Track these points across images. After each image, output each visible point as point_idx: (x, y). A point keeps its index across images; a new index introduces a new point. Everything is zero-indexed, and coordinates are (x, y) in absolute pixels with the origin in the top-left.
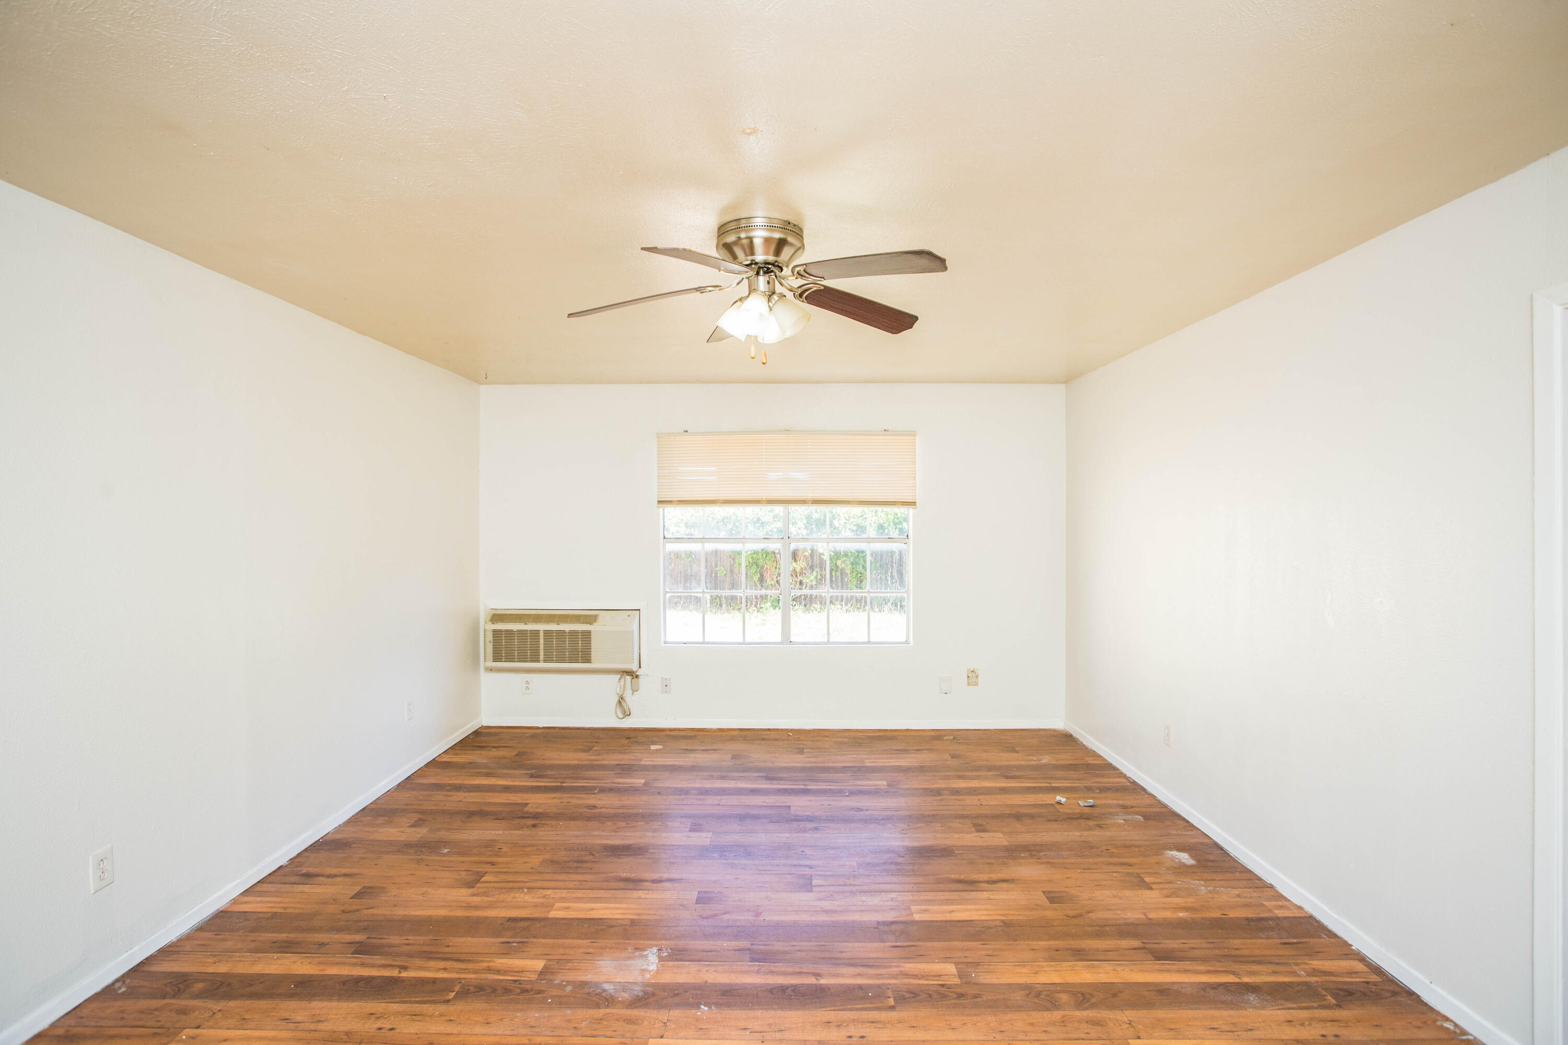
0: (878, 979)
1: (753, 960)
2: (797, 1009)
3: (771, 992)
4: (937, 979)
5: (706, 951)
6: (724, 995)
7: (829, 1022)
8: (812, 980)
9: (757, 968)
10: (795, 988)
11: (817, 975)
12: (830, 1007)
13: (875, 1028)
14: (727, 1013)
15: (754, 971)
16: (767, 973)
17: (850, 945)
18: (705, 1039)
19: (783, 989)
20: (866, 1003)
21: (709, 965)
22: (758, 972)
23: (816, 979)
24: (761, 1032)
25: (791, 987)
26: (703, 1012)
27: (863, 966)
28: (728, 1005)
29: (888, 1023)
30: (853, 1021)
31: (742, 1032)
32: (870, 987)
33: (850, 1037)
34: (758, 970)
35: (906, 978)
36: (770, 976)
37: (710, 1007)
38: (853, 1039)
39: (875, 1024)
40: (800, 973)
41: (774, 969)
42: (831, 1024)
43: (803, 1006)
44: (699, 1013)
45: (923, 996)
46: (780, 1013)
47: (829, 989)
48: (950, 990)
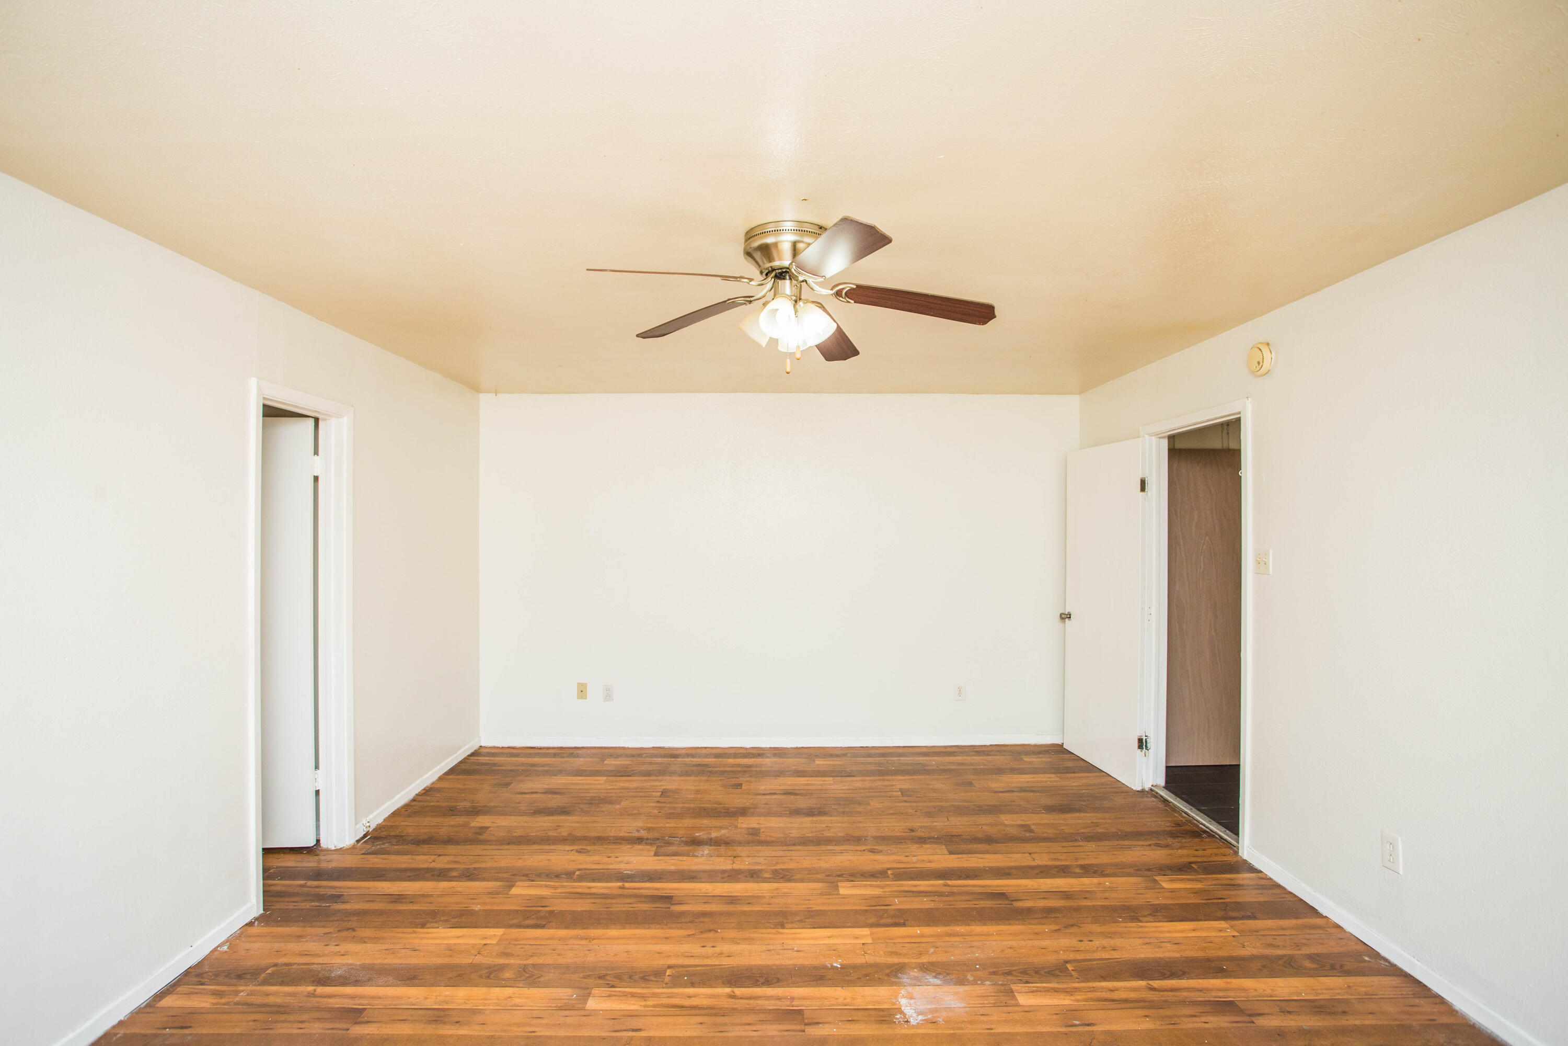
0: (672, 993)
1: (800, 1012)
2: (755, 965)
3: (778, 979)
4: (613, 993)
5: (853, 1020)
6: (822, 976)
7: (728, 956)
8: (739, 991)
9: (795, 1003)
10: (756, 983)
11: (732, 996)
12: (725, 968)
13: (691, 952)
14: (816, 962)
15: (797, 999)
16: (784, 998)
17: (689, 1034)
18: (829, 944)
19: (768, 983)
20: (693, 971)
21: (846, 1005)
22: (793, 999)
23: (733, 992)
24: (784, 949)
25: (759, 985)
26: (837, 962)
27: (682, 1007)
28: (816, 968)
29: (679, 956)
30: (708, 957)
31: (800, 949)
32: (684, 986)
33: (713, 947)
34: (793, 1002)
35: (644, 994)
36: (781, 995)
37: (832, 966)
38: (711, 945)
39: (691, 955)
40: (750, 998)
41: (777, 1002)
42: (727, 955)
43: (749, 969)
44: (840, 961)
45: (637, 977)
46: (770, 962)
47: (723, 983)
48: (607, 982)
